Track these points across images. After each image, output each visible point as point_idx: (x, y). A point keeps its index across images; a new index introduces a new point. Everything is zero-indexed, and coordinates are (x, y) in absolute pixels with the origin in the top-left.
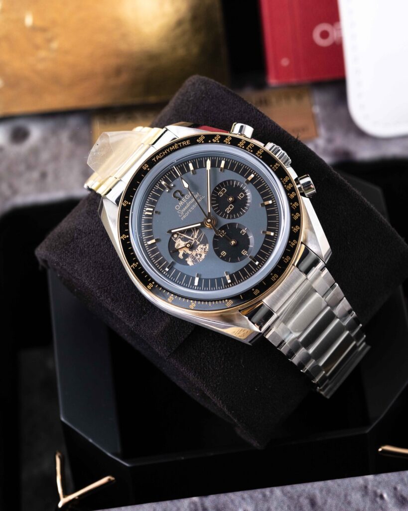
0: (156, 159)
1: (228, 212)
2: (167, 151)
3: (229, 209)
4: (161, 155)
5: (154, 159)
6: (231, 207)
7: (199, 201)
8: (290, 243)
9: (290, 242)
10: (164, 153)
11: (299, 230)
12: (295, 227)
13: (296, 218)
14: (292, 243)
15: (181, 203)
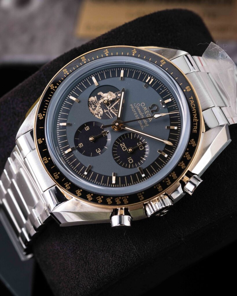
0: (191, 100)
1: (121, 144)
2: (194, 111)
3: (123, 146)
4: (193, 105)
5: (192, 98)
6: (124, 149)
7: (140, 122)
8: (68, 184)
9: (70, 183)
10: (194, 108)
11: (76, 195)
12: (81, 192)
13: (89, 196)
14: (68, 185)
15: (145, 108)
